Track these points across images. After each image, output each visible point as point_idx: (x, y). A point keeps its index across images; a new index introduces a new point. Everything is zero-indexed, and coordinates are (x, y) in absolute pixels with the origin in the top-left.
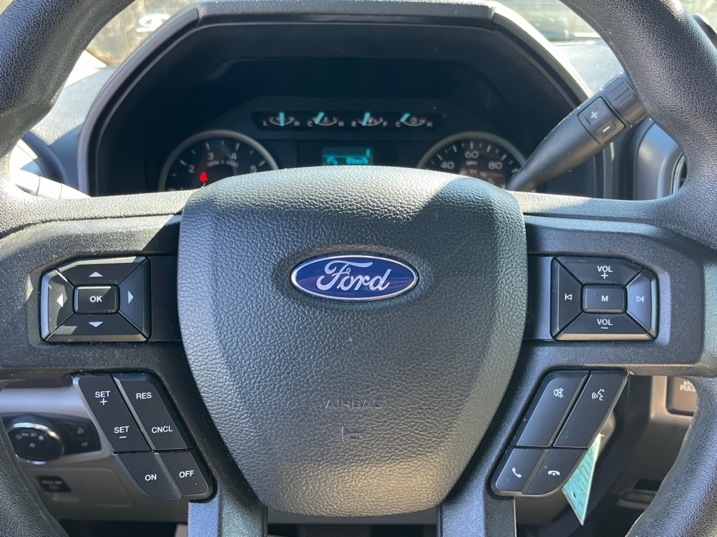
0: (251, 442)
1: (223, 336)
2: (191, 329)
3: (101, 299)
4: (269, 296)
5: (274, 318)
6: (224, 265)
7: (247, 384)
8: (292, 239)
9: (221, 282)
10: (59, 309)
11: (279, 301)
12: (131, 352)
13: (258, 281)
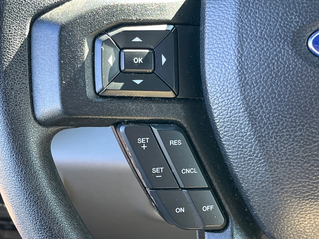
0: (265, 182)
1: (246, 93)
2: (217, 87)
3: (142, 60)
4: (289, 59)
5: (293, 78)
6: (248, 32)
7: (266, 134)
8: (310, 9)
9: (246, 47)
10: (110, 68)
11: (298, 63)
12: (164, 106)
13: (279, 46)
